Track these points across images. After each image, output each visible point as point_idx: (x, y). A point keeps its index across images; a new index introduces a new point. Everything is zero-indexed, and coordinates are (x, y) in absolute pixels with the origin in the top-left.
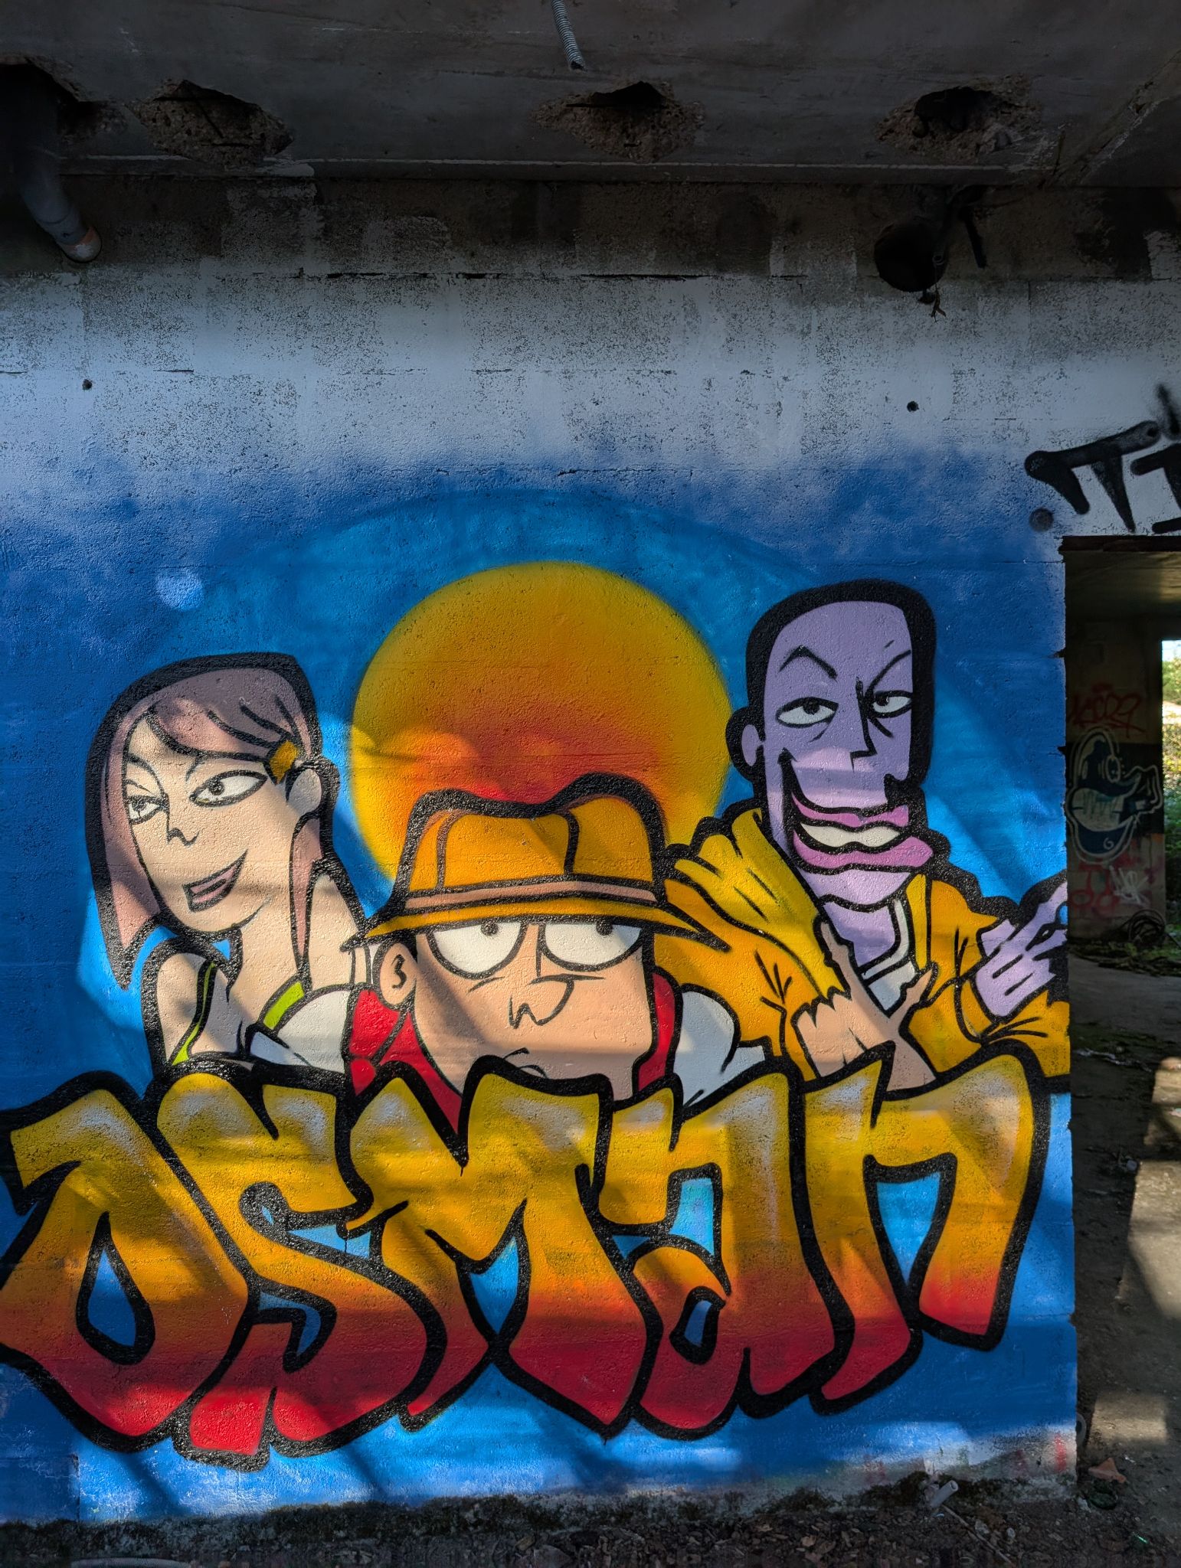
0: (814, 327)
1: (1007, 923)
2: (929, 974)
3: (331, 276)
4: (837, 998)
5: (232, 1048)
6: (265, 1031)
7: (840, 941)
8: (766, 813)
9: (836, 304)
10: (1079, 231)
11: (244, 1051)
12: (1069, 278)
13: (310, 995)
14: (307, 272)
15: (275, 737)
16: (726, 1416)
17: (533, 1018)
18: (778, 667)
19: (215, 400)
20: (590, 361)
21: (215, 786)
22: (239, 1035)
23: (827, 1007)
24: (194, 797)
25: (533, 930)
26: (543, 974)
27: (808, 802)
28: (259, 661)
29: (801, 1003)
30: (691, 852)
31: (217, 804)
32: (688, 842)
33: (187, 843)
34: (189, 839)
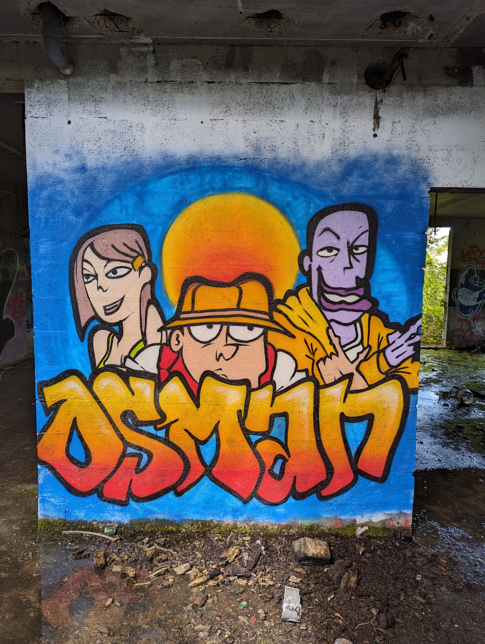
0: (339, 104)
1: (398, 332)
2: (368, 349)
3: (158, 82)
4: (333, 356)
5: (119, 364)
6: (130, 358)
7: (336, 336)
8: (311, 289)
9: (348, 94)
10: (446, 66)
11: (123, 365)
12: (440, 85)
13: (146, 346)
14: (149, 80)
15: (135, 254)
16: (286, 499)
17: (224, 358)
18: (318, 235)
19: (115, 129)
20: (253, 116)
21: (114, 271)
22: (121, 359)
23: (330, 359)
24: (107, 275)
25: (225, 328)
26: (228, 343)
27: (327, 285)
28: (130, 227)
29: (320, 357)
30: (283, 302)
31: (114, 278)
32: (282, 298)
33: (104, 291)
34: (105, 290)
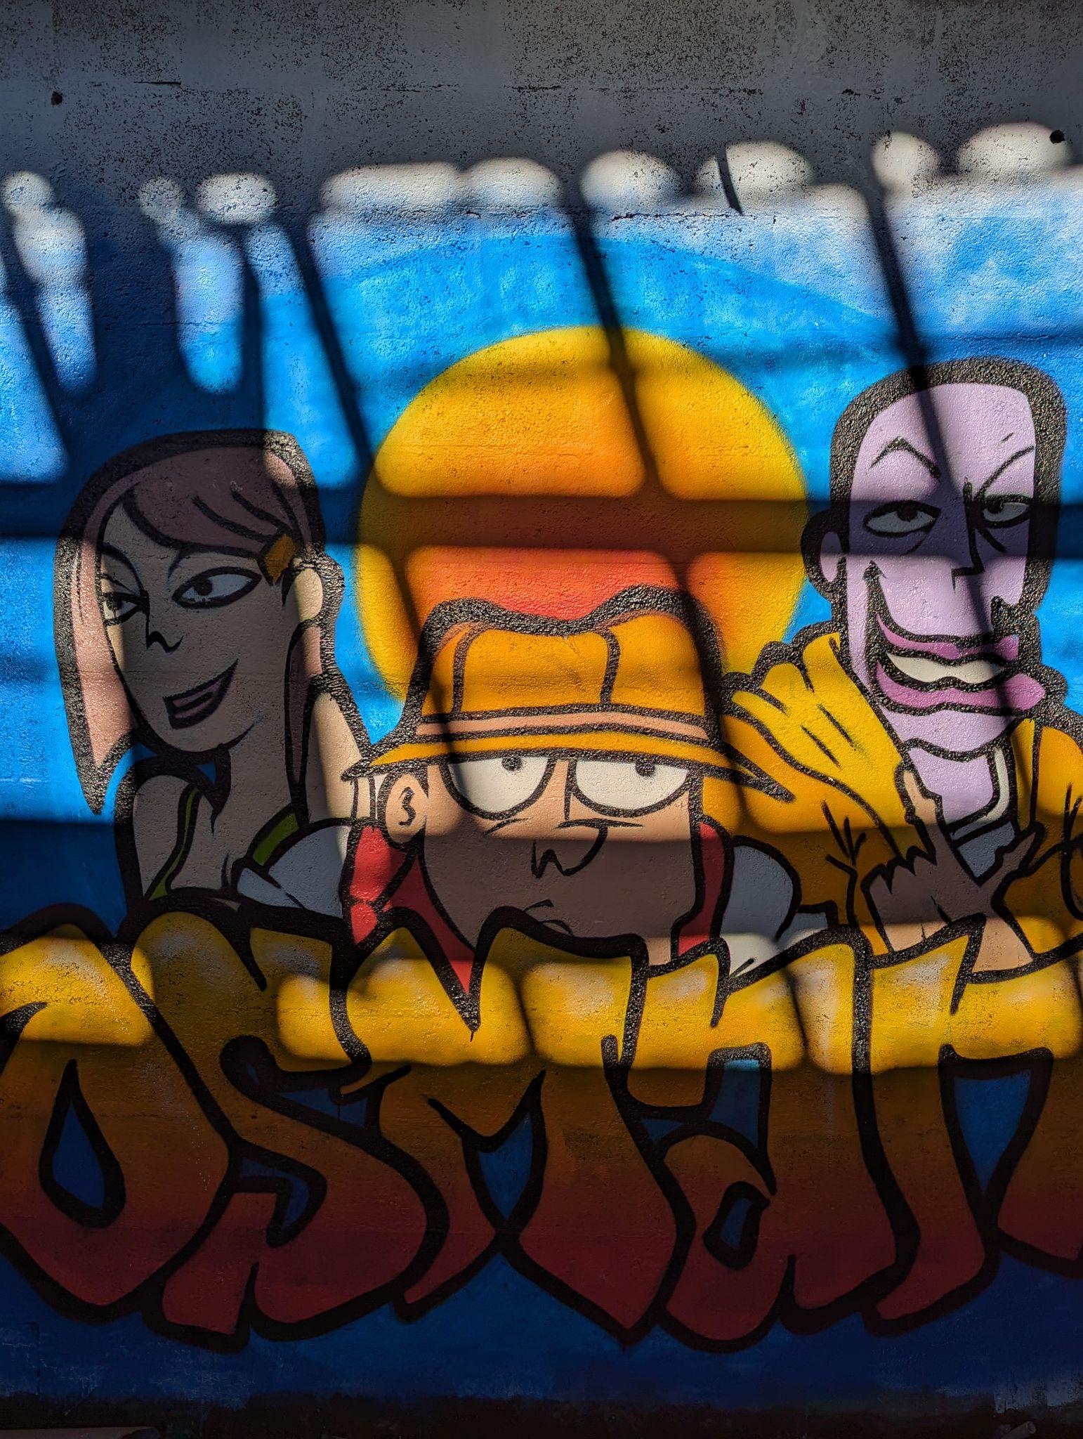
0: (938, 34)
2: (1031, 839)
4: (919, 862)
5: (216, 884)
6: (254, 866)
7: (925, 793)
8: (845, 641)
11: (230, 888)
13: (306, 828)
15: (269, 529)
16: (763, 1330)
17: (559, 867)
18: (869, 463)
19: (206, 120)
20: (657, 76)
21: (202, 582)
22: (224, 871)
23: (905, 870)
24: (177, 597)
25: (562, 766)
26: (572, 817)
27: (897, 627)
28: (254, 438)
29: (875, 864)
30: (753, 682)
31: (202, 605)
32: (749, 670)
33: (168, 649)
34: (170, 644)
